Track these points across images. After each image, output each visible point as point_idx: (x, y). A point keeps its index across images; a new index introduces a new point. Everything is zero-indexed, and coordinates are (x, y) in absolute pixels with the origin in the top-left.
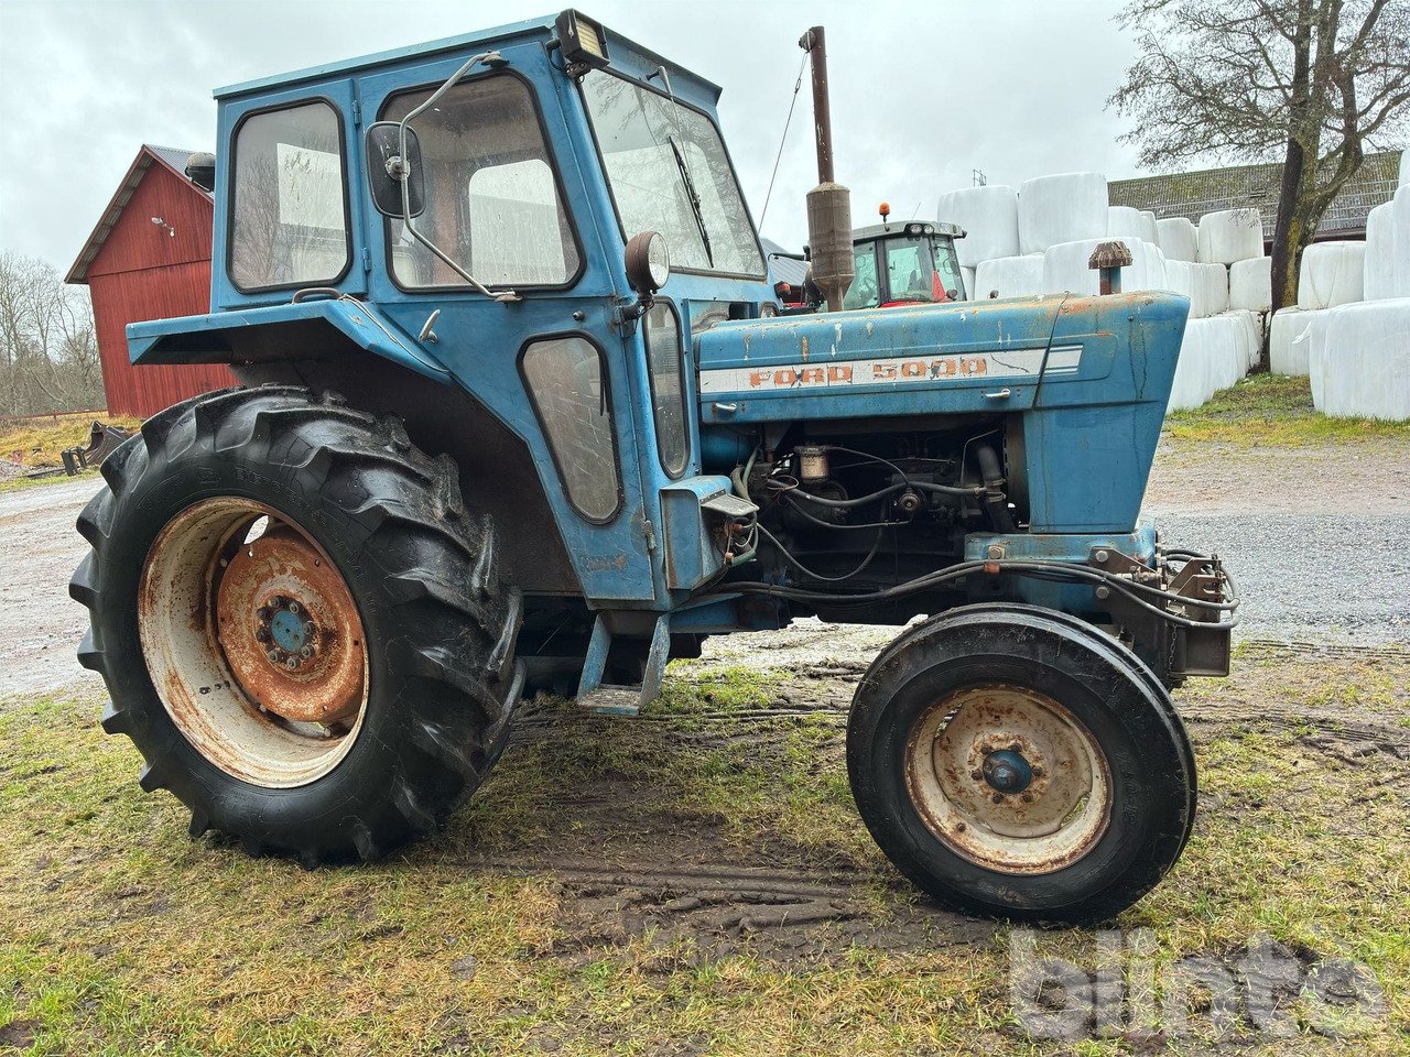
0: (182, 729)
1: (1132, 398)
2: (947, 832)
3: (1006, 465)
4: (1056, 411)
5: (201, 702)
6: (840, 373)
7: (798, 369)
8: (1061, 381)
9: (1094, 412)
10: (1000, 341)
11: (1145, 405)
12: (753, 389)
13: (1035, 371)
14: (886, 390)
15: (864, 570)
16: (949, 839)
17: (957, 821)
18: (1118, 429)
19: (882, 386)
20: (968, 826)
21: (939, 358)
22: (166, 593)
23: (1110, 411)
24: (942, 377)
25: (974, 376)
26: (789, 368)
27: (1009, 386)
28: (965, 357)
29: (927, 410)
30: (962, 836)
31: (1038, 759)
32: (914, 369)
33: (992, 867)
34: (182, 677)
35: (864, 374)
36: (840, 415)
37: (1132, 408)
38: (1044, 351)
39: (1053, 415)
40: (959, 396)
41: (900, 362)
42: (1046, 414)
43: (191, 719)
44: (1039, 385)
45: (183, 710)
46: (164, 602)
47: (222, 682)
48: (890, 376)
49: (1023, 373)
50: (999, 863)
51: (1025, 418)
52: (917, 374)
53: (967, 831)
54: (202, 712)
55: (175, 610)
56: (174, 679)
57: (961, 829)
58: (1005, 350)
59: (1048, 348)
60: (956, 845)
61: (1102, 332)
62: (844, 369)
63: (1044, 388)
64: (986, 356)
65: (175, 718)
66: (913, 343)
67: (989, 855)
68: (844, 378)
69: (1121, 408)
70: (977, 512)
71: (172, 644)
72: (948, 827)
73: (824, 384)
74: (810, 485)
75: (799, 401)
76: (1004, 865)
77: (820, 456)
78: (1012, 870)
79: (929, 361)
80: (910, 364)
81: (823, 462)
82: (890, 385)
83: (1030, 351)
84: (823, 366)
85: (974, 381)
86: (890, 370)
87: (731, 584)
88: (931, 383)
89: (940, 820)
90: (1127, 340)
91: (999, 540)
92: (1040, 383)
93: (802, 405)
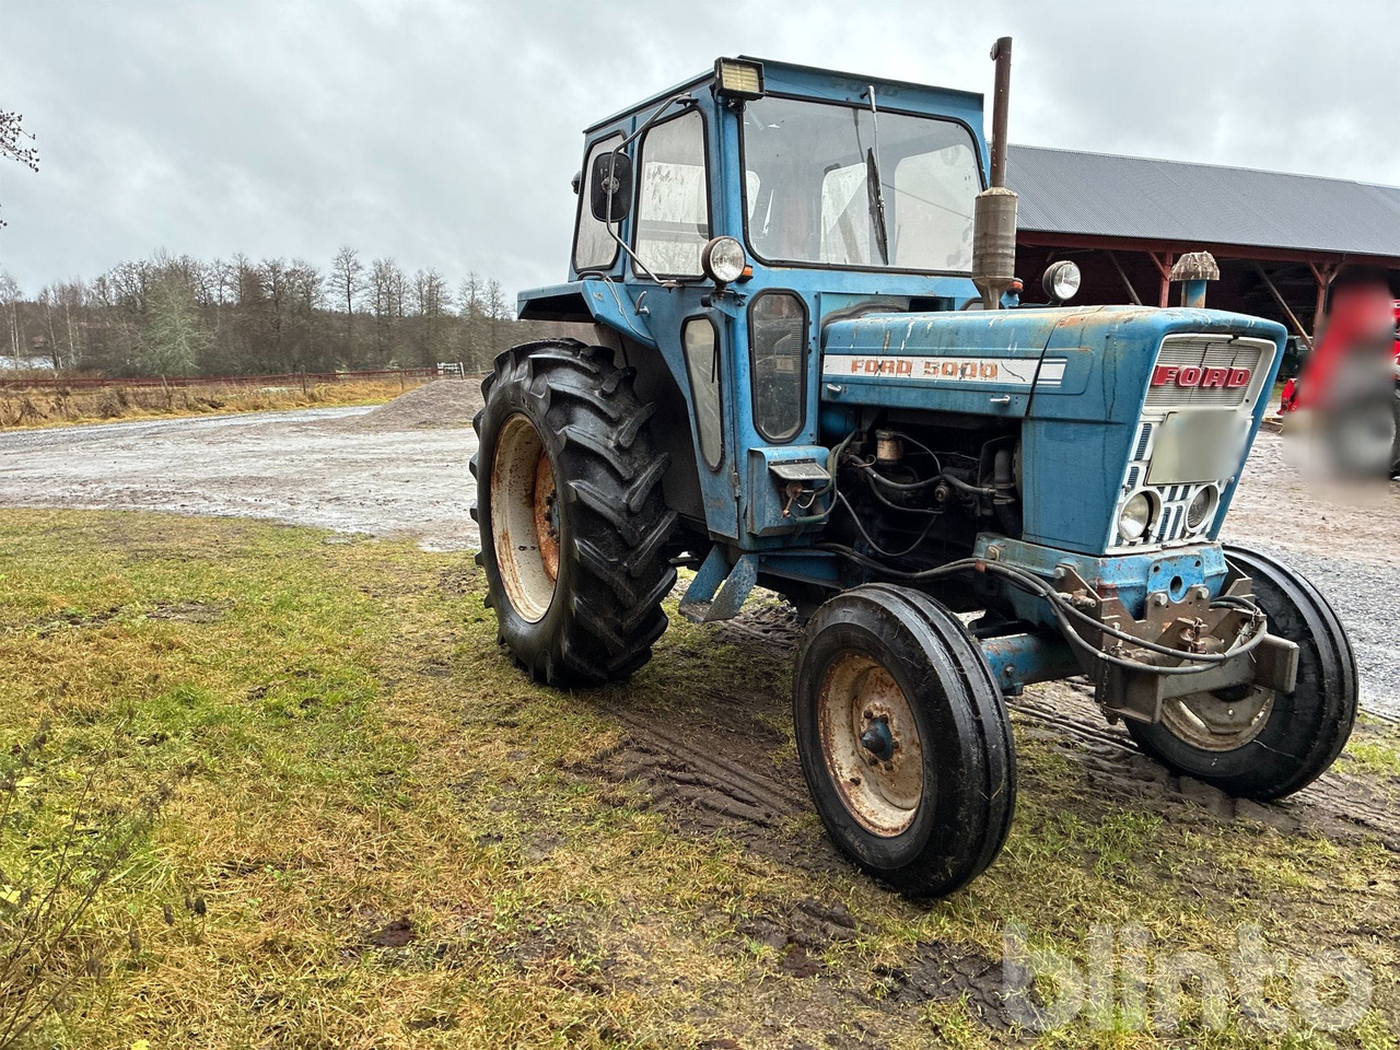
0: (501, 570)
1: (1103, 418)
2: (841, 780)
3: (1014, 470)
4: (1045, 423)
5: (517, 555)
6: (904, 367)
7: (880, 359)
8: (1049, 393)
9: (1073, 427)
10: (1009, 349)
11: (1114, 427)
12: (851, 374)
13: (1030, 381)
14: (930, 385)
15: (914, 551)
16: (840, 787)
17: (856, 775)
18: (1089, 448)
19: (928, 382)
20: (862, 782)
21: (966, 360)
22: (507, 477)
23: (1085, 428)
24: (967, 379)
25: (988, 380)
26: (874, 358)
27: (1010, 393)
28: (984, 361)
29: (955, 409)
30: (854, 789)
31: (897, 734)
32: (950, 369)
33: (860, 820)
34: (510, 535)
35: (919, 370)
36: (901, 405)
37: (1102, 428)
38: (1038, 362)
39: (1043, 426)
40: (976, 397)
41: (941, 361)
42: (1037, 423)
43: (507, 564)
44: (1032, 394)
45: (504, 557)
46: (506, 482)
47: (536, 546)
48: (934, 373)
49: (1021, 382)
50: (865, 819)
51: (1023, 425)
52: (951, 374)
53: (861, 786)
54: (515, 561)
55: (513, 489)
56: (505, 536)
57: (856, 782)
58: (1011, 358)
59: (1041, 358)
60: (844, 794)
61: (1084, 347)
62: (907, 363)
63: (1036, 397)
64: (997, 362)
65: (499, 561)
66: (953, 345)
67: (863, 810)
68: (906, 372)
69: (1095, 426)
70: (988, 512)
71: (508, 511)
72: (846, 775)
73: (893, 375)
74: (881, 467)
75: (877, 389)
76: (868, 822)
77: (888, 440)
78: (871, 828)
79: (960, 362)
80: (948, 364)
81: (891, 447)
82: (932, 382)
83: (1028, 361)
84: (895, 359)
85: (987, 385)
86: (935, 368)
87: (828, 544)
88: (959, 383)
89: (840, 768)
90: (1101, 358)
91: (999, 542)
92: (1033, 392)
93: (879, 393)
